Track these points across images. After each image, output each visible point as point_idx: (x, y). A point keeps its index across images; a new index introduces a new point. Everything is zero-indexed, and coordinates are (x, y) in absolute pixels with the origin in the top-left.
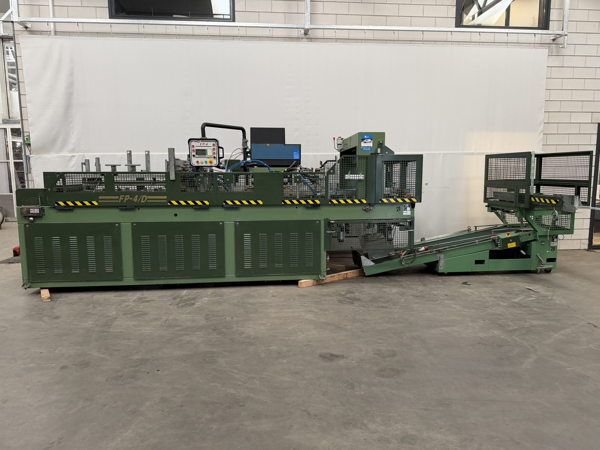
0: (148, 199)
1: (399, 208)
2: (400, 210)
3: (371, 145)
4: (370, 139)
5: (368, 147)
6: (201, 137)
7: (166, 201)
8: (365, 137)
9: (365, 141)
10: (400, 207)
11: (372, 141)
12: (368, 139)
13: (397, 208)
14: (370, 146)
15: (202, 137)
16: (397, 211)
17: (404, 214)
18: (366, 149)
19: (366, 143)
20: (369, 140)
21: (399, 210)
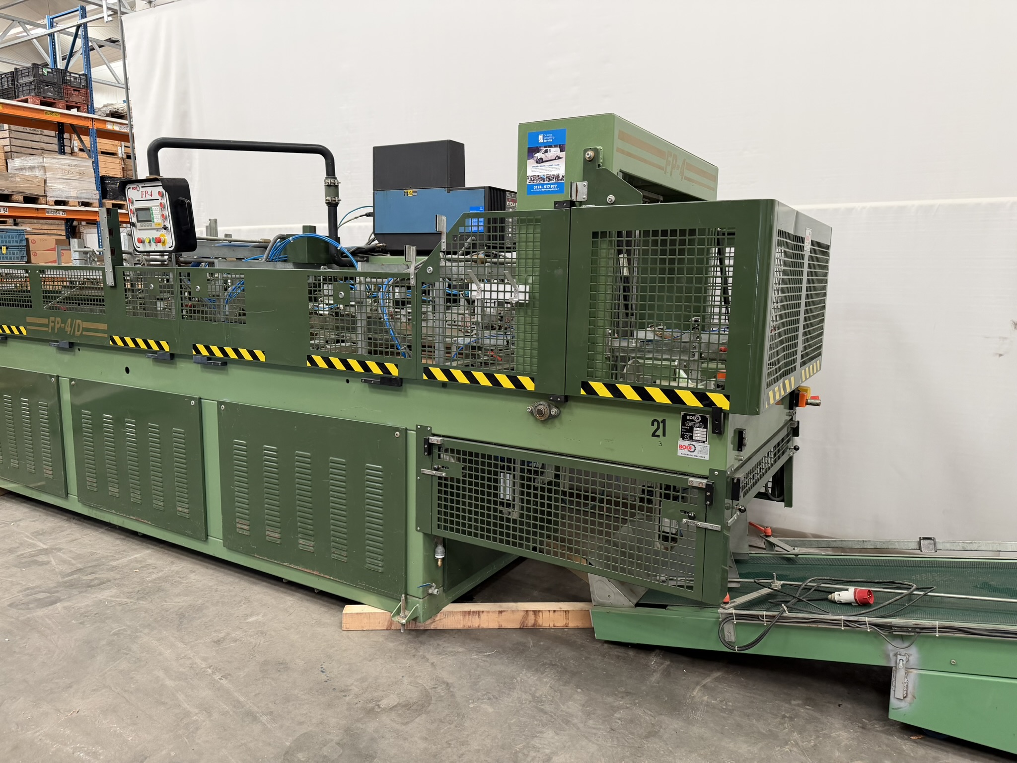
0: (85, 329)
1: (661, 425)
2: (664, 435)
3: (559, 169)
4: (555, 146)
5: (549, 178)
6: (148, 175)
7: (106, 335)
8: (541, 138)
9: (538, 155)
10: (664, 422)
11: (563, 154)
12: (550, 147)
13: (653, 425)
14: (558, 176)
15: (151, 174)
16: (654, 435)
17: (680, 452)
18: (543, 185)
19: (543, 162)
20: (554, 151)
21: (660, 432)
